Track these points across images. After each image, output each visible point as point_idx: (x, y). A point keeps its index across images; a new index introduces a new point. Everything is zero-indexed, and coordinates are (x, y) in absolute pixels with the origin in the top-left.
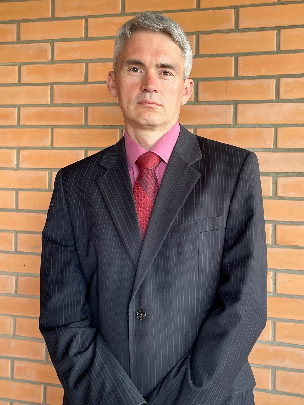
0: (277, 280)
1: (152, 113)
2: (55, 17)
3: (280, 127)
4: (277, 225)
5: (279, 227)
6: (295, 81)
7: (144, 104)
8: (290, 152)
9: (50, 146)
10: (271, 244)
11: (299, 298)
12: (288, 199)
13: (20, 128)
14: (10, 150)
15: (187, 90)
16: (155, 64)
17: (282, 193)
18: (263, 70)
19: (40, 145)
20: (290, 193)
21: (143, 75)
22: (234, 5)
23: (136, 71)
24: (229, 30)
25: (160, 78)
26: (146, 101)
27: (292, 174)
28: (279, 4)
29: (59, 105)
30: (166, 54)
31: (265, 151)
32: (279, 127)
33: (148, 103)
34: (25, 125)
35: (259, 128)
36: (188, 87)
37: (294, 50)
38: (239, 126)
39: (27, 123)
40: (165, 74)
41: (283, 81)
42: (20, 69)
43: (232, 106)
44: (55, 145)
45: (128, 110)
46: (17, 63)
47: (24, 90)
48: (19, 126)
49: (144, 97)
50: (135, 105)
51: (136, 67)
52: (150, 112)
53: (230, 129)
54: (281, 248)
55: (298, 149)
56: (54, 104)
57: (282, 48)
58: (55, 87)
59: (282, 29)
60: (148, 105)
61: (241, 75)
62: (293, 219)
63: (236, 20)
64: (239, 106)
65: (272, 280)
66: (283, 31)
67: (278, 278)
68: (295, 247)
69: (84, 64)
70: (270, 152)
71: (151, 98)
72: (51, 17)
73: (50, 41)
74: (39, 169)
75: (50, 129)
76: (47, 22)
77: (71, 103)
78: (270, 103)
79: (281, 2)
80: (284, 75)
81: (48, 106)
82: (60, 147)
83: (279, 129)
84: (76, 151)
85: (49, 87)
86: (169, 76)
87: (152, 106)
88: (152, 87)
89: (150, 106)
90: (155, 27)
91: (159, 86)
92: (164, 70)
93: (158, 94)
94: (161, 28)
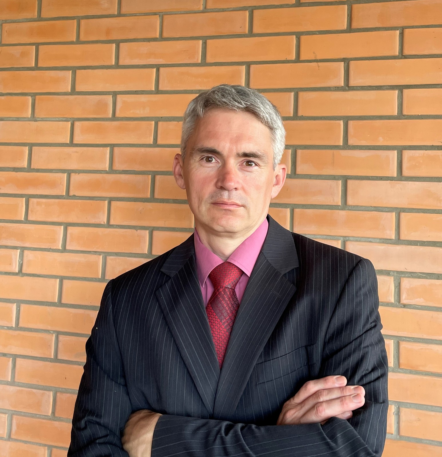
0: (401, 417)
1: (231, 216)
2: (119, 65)
3: (404, 212)
4: (401, 343)
5: (403, 346)
6: (422, 154)
7: (220, 205)
8: (417, 245)
9: (106, 223)
10: (392, 367)
11: (431, 444)
12: (416, 307)
13: (70, 199)
14: (55, 226)
15: (278, 178)
16: (236, 154)
17: (407, 299)
18: (381, 139)
19: (93, 221)
20: (418, 299)
21: (220, 167)
22: (342, 57)
23: (210, 161)
24: (337, 88)
25: (242, 169)
26: (222, 201)
27: (419, 274)
28: (401, 58)
29: (120, 172)
30: (250, 139)
31: (383, 242)
32: (402, 212)
33: (225, 204)
34: (75, 195)
35: (376, 212)
36: (279, 174)
37: (421, 115)
38: (350, 208)
39: (78, 194)
40: (249, 164)
41: (407, 154)
42: (73, 126)
43: (340, 182)
44: (112, 222)
45: (199, 211)
46: (70, 118)
47: (76, 152)
48: (68, 196)
49: (221, 196)
50: (208, 206)
51: (210, 155)
52: (228, 216)
53: (337, 211)
54: (406, 373)
55: (427, 241)
56: (113, 170)
57: (405, 113)
58: (116, 149)
59: (405, 89)
60: (226, 207)
61: (353, 144)
62: (423, 336)
63: (346, 75)
64: (350, 182)
65: (395, 417)
66: (406, 92)
67: (402, 414)
68: (425, 373)
69: (153, 122)
70: (391, 244)
71: (229, 198)
72: (114, 64)
73: (112, 93)
74: (90, 252)
75: (107, 202)
76: (109, 70)
77: (134, 171)
78: (389, 181)
79: (404, 56)
80: (408, 146)
81: (106, 172)
82: (118, 226)
83: (403, 215)
84: (138, 230)
85: (108, 149)
86: (254, 166)
87: (232, 208)
88: (231, 184)
89: (228, 208)
90: (236, 106)
91: (241, 181)
92: (247, 160)
93: (240, 192)
94: (243, 107)
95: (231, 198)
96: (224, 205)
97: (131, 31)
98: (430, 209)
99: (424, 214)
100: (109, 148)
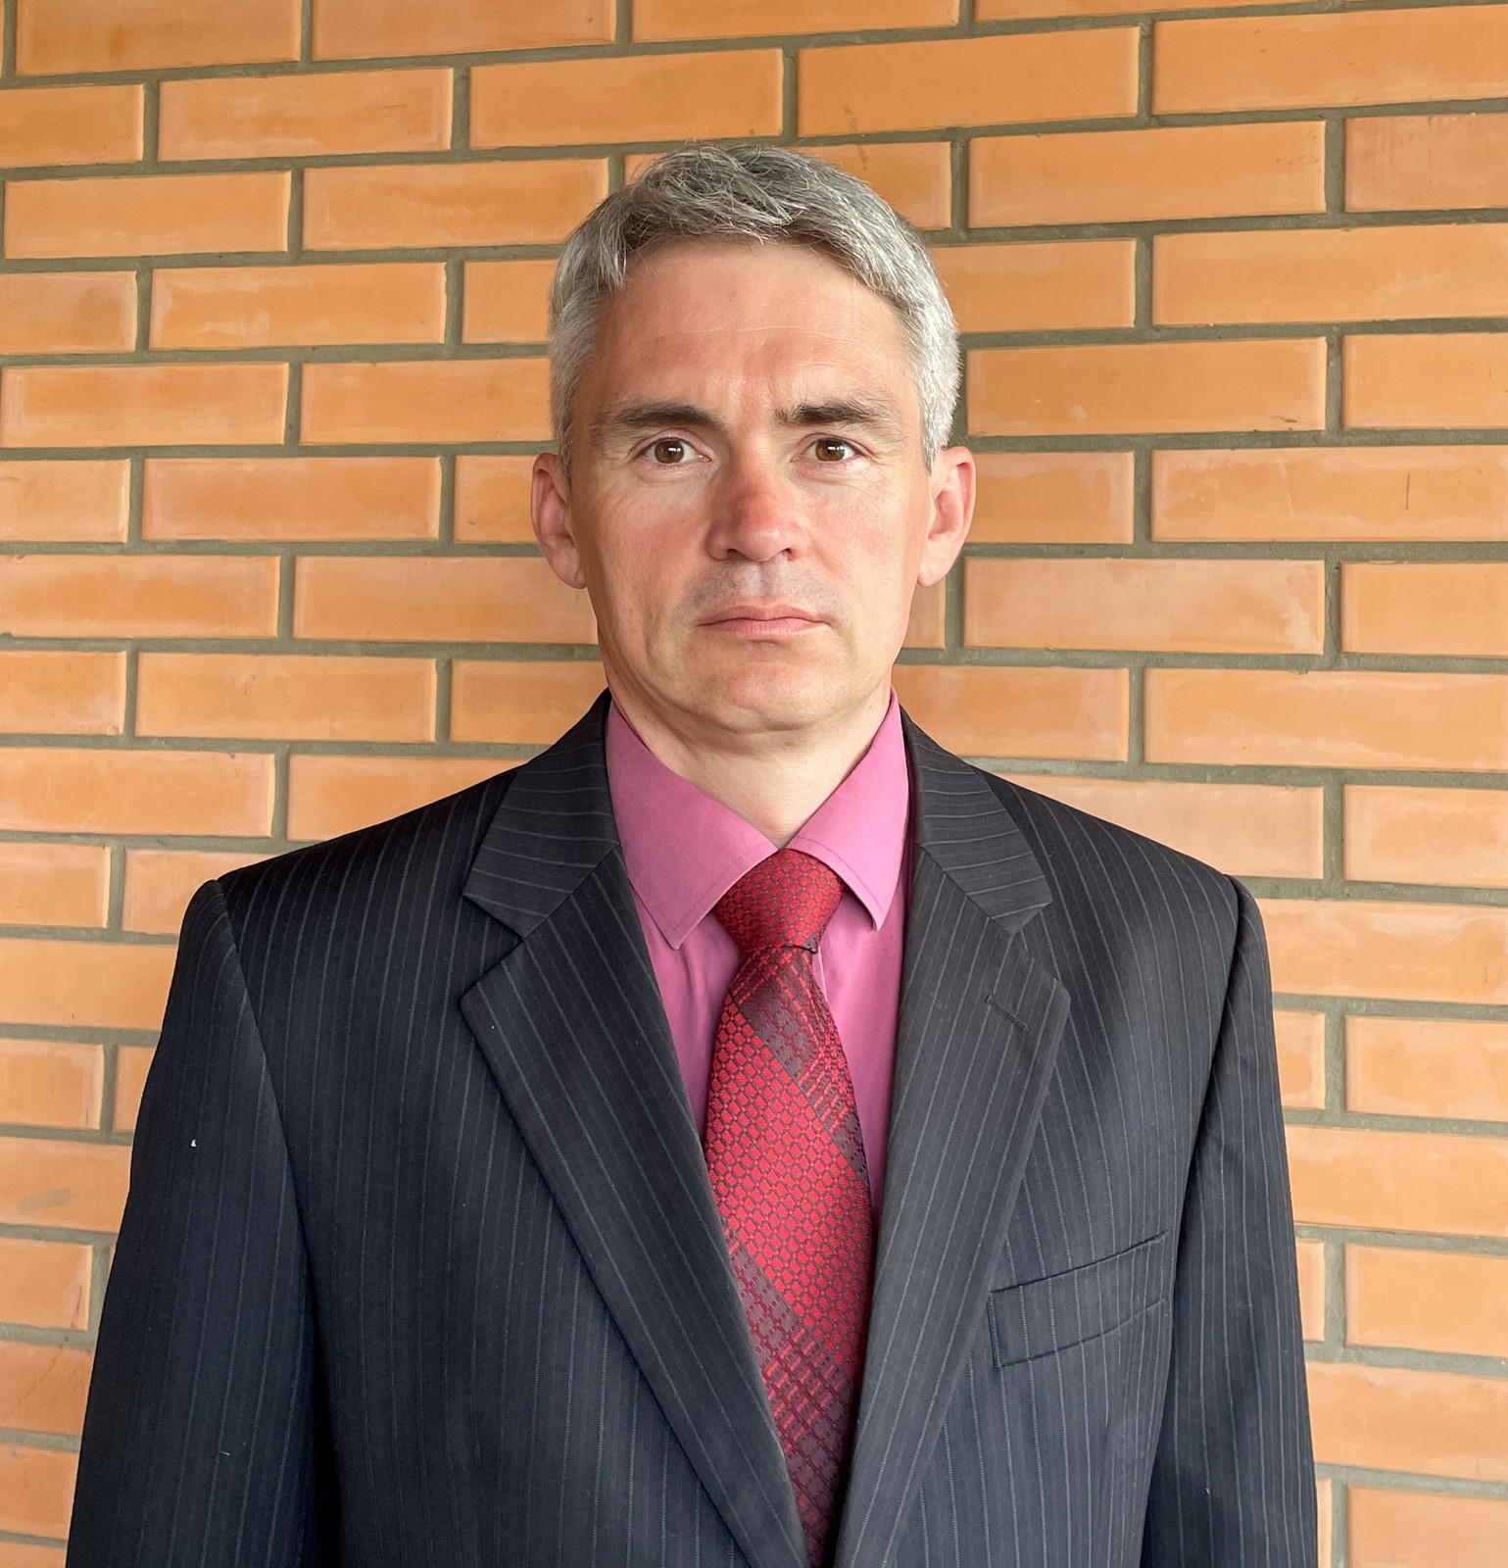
2: (159, 160)
3: (1158, 666)
6: (1221, 463)
7: (735, 624)
8: (1204, 781)
9: (121, 731)
15: (943, 504)
16: (772, 413)
18: (1079, 411)
19: (75, 726)
21: (714, 476)
22: (947, 123)
23: (677, 457)
24: (928, 234)
25: (803, 475)
26: (741, 607)
28: (1146, 127)
29: (170, 546)
31: (1089, 774)
32: (1154, 666)
33: (754, 620)
34: (10, 635)
35: (1063, 670)
36: (949, 487)
37: (1215, 326)
38: (975, 657)
39: (19, 628)
40: (829, 451)
41: (1169, 464)
44: (143, 729)
45: (652, 660)
47: (11, 478)
49: (733, 590)
50: (684, 638)
53: (931, 669)
55: (1238, 767)
56: (144, 541)
57: (1161, 318)
58: (153, 465)
59: (1159, 233)
60: (758, 632)
61: (983, 431)
63: (957, 189)
64: (974, 568)
66: (1163, 244)
69: (286, 367)
70: (1114, 778)
71: (767, 594)
72: (141, 158)
73: (137, 264)
74: (68, 835)
75: (123, 656)
76: (123, 181)
77: (219, 542)
78: (1108, 560)
79: (1156, 117)
80: (1170, 434)
81: (121, 549)
82: (167, 739)
83: (1155, 676)
84: (236, 755)
85: (125, 468)
86: (849, 459)
87: (779, 632)
88: (768, 535)
89: (768, 632)
90: (751, 221)
91: (805, 523)
92: (821, 437)
93: (805, 564)
94: (781, 221)
95: (775, 590)
96: (748, 624)
97: (199, 39)
98: (1248, 655)
99: (1227, 671)
100: (128, 460)
